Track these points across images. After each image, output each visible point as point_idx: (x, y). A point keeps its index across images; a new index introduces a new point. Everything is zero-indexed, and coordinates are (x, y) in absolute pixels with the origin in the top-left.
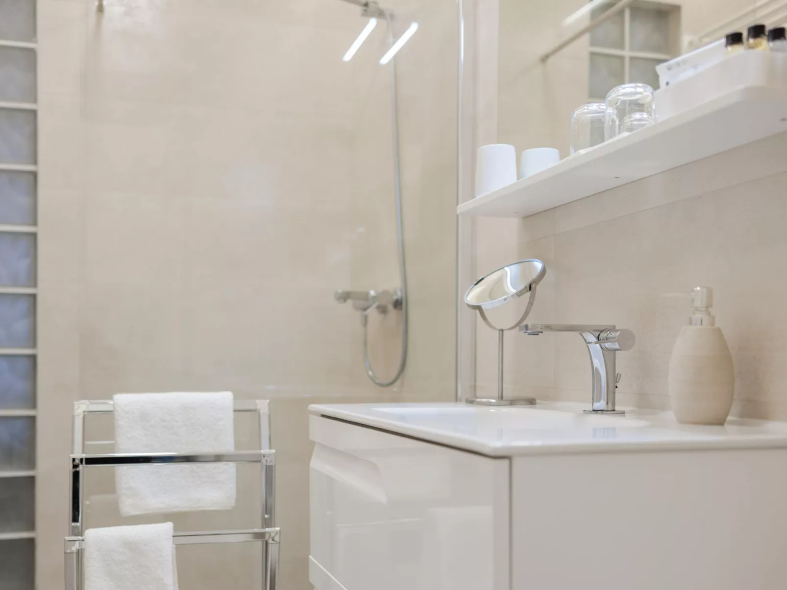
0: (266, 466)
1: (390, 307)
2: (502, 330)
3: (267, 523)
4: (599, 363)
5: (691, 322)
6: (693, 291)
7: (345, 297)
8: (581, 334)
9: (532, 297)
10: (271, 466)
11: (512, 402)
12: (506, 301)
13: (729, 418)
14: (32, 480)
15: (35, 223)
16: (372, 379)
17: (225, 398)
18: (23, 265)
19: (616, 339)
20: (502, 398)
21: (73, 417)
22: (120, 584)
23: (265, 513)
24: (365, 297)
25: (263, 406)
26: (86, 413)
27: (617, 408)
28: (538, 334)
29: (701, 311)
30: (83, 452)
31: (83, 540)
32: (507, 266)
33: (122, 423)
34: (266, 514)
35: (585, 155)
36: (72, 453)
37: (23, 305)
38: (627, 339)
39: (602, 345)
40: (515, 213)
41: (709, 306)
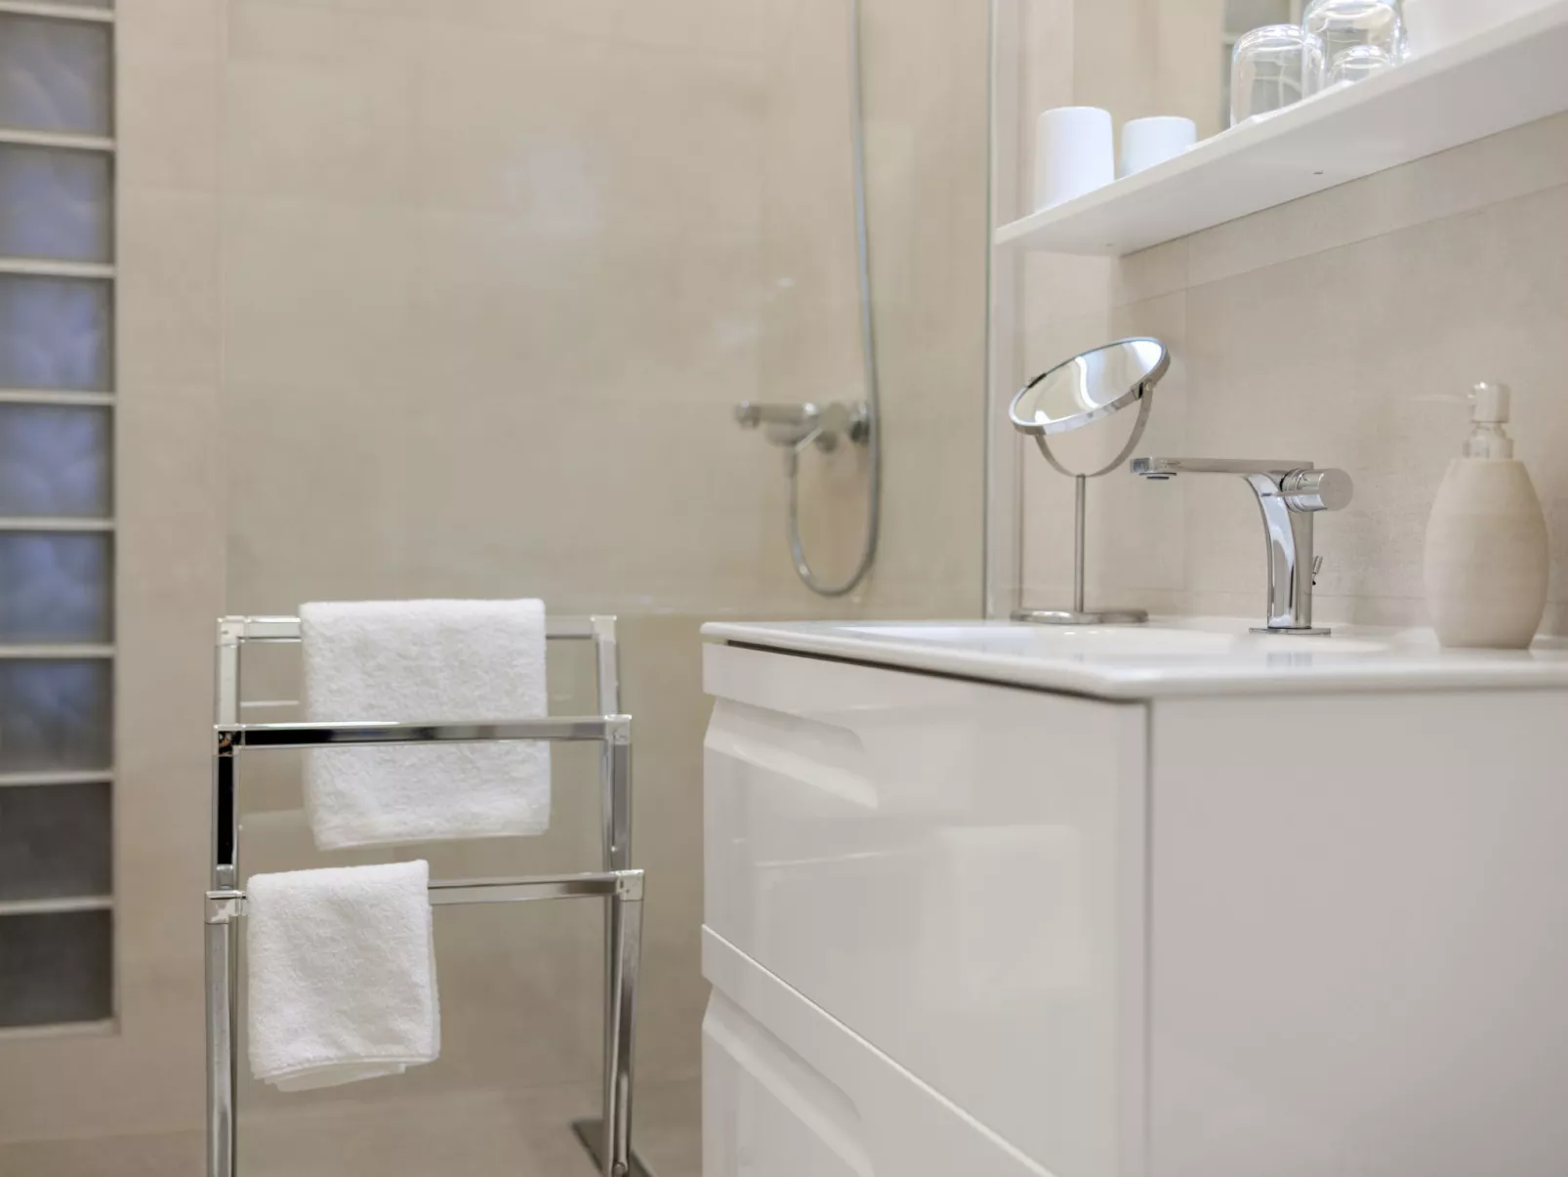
0: (615, 748)
1: (844, 438)
2: (1083, 477)
3: (616, 861)
4: (1281, 532)
5: (1467, 450)
6: (1474, 392)
7: (753, 416)
8: (1247, 480)
9: (1145, 410)
10: (623, 748)
11: (1103, 618)
12: (1093, 419)
13: (1538, 637)
14: (105, 789)
15: (110, 258)
16: (808, 582)
17: (528, 611)
18: (85, 345)
19: (1317, 488)
20: (1082, 609)
21: (217, 649)
22: (320, 985)
23: (611, 842)
24: (794, 417)
25: (604, 628)
26: (243, 641)
27: (1315, 624)
28: (1167, 478)
29: (1488, 429)
30: (238, 720)
31: (244, 898)
32: (1082, 355)
33: (319, 660)
34: (613, 844)
35: (1265, 124)
36: (216, 721)
37: (84, 430)
38: (1338, 488)
39: (1289, 499)
40: (1109, 245)
41: (1501, 421)
